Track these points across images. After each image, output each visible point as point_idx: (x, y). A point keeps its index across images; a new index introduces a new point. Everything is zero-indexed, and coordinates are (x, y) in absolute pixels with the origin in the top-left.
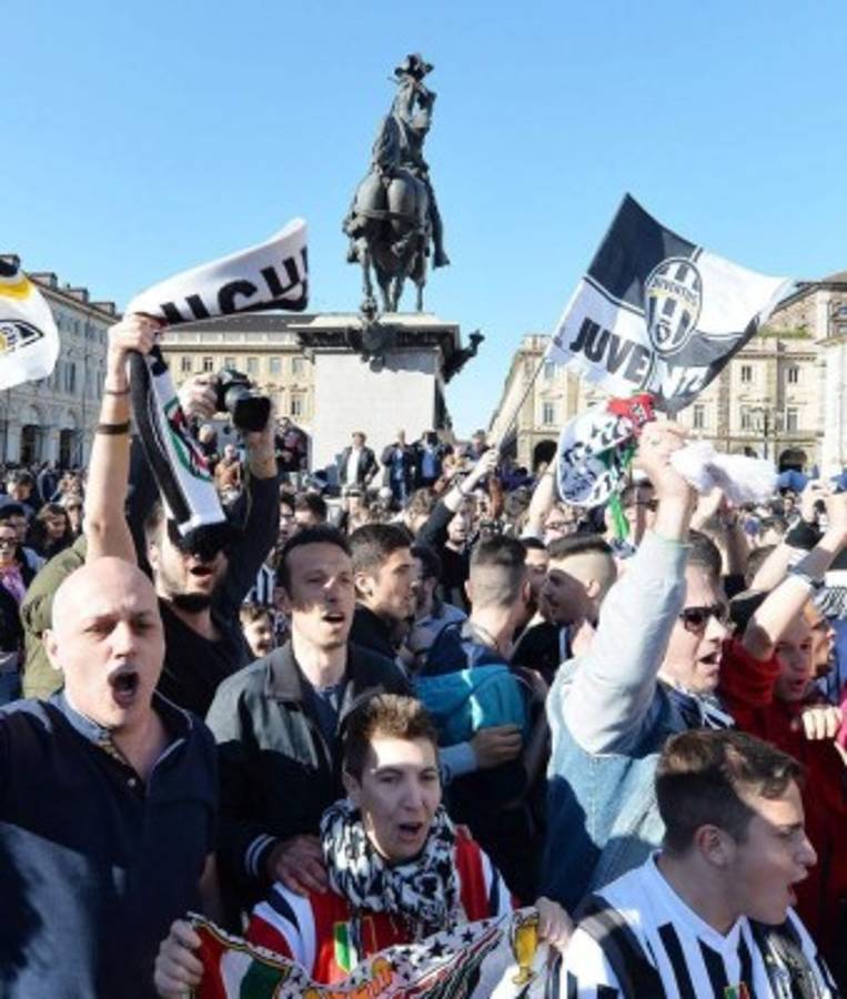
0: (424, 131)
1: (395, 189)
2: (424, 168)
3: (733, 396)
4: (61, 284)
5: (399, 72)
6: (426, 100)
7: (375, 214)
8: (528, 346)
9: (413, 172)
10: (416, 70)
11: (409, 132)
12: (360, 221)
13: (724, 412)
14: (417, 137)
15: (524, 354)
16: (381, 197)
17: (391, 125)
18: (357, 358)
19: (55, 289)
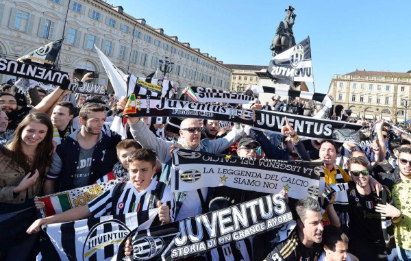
0: (293, 24)
1: (283, 39)
2: (292, 33)
3: (398, 95)
4: (210, 56)
5: (286, 10)
6: (294, 17)
7: (278, 45)
8: (335, 78)
9: (288, 34)
10: (291, 9)
11: (288, 24)
12: (274, 46)
13: (395, 100)
14: (290, 26)
15: (334, 80)
16: (279, 41)
17: (282, 24)
18: (271, 80)
19: (208, 58)
